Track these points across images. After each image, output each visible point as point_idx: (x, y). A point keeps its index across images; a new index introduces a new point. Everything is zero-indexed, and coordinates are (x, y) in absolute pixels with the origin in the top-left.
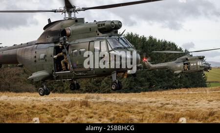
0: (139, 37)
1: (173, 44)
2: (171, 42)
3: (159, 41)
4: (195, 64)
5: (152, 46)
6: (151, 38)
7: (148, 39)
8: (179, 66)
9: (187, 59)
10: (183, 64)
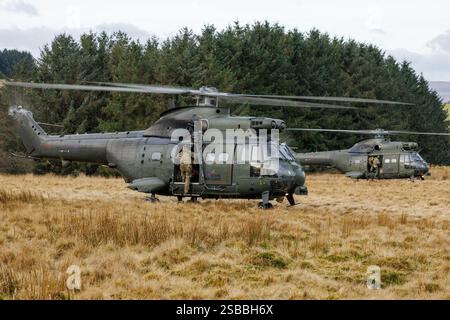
0: (286, 32)
1: (371, 49)
2: (367, 43)
3: (335, 41)
4: (394, 161)
5: (318, 55)
6: (315, 34)
7: (306, 36)
8: (357, 162)
9: (377, 148)
10: (365, 158)
